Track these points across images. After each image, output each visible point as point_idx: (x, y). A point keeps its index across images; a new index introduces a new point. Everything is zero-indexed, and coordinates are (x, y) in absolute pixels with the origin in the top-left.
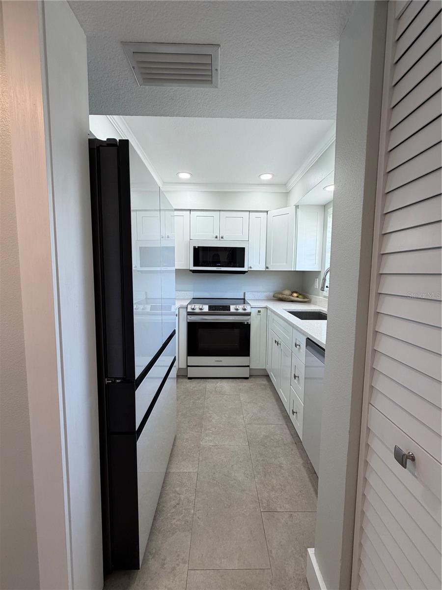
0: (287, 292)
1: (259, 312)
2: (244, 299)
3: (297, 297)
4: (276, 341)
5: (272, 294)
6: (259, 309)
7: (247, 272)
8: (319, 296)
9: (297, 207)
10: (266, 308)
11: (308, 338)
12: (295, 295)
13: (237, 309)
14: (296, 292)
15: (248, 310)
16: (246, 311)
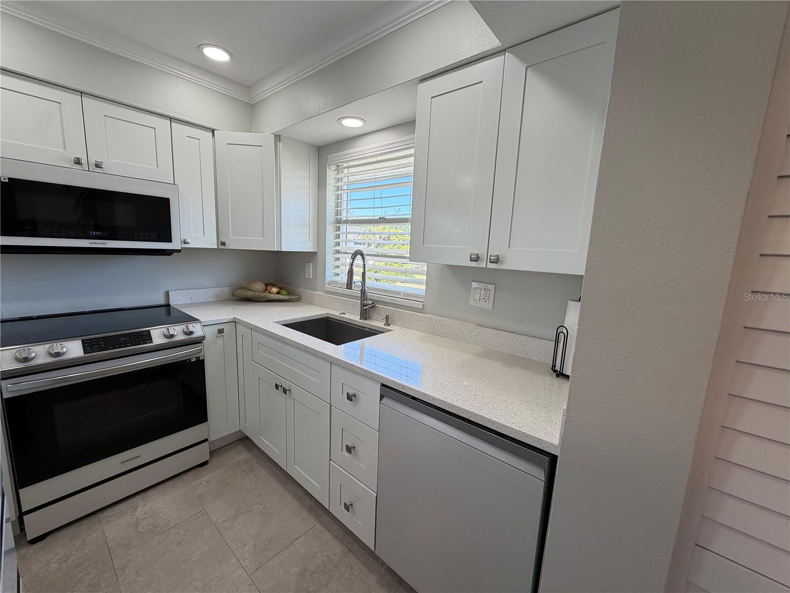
0: (260, 286)
1: (221, 331)
2: (168, 306)
3: (278, 293)
4: (277, 387)
5: (226, 290)
6: (221, 327)
7: (179, 251)
8: (316, 291)
9: (278, 137)
10: (235, 322)
11: (383, 385)
12: (275, 290)
13: (172, 336)
14: (274, 286)
15: (198, 330)
16: (195, 335)
